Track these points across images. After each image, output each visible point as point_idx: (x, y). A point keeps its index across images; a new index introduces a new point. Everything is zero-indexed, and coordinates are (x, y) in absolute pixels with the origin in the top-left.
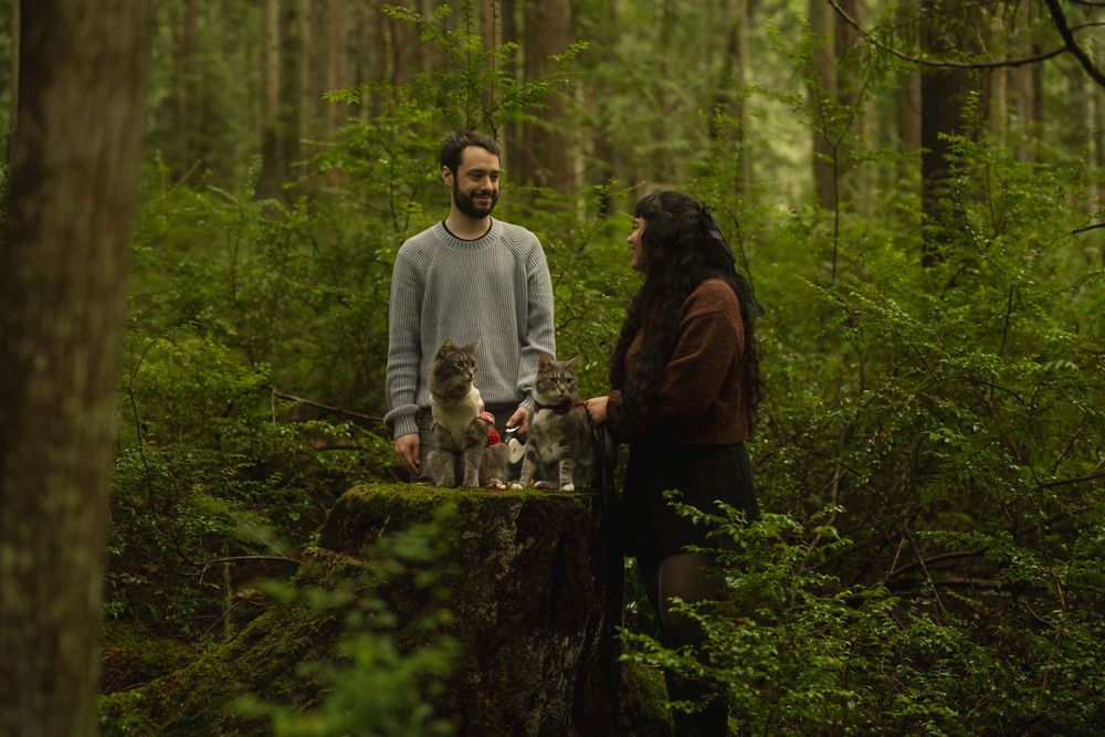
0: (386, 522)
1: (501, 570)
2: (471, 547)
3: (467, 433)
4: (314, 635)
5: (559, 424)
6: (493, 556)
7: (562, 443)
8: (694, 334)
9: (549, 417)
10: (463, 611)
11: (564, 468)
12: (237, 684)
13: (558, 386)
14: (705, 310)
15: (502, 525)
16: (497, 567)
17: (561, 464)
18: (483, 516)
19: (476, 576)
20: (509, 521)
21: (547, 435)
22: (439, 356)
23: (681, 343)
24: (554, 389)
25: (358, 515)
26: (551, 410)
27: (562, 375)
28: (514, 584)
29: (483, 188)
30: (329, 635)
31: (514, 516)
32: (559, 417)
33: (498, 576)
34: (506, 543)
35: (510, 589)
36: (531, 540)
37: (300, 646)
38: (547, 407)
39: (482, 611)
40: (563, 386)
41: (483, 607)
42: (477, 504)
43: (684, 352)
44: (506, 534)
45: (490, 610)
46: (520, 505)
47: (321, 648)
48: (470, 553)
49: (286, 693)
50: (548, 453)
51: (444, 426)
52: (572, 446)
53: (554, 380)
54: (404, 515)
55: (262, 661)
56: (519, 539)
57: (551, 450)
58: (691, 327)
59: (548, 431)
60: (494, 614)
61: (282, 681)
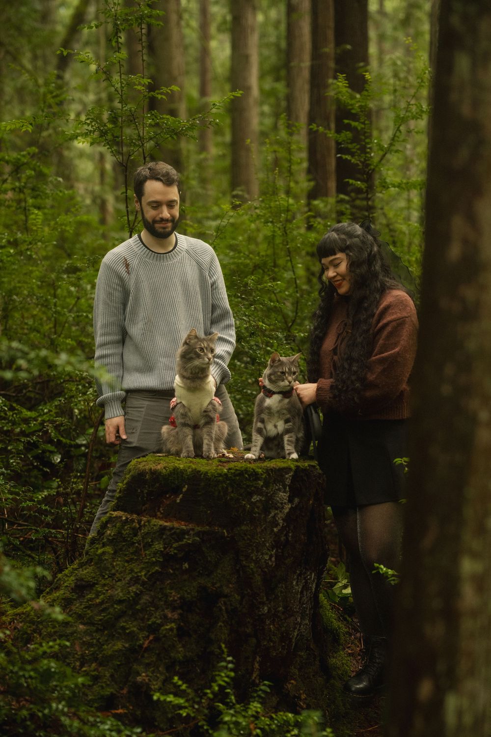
0: (184, 490)
1: (277, 525)
2: (258, 508)
3: (205, 411)
4: (143, 584)
5: (287, 406)
6: (272, 514)
7: (287, 421)
8: (391, 334)
9: (280, 401)
10: (254, 558)
11: (288, 440)
12: (81, 626)
13: (287, 379)
14: (399, 315)
15: (279, 490)
16: (275, 523)
17: (286, 438)
18: (267, 484)
19: (262, 530)
20: (284, 486)
21: (276, 415)
22: (186, 343)
23: (381, 342)
24: (283, 380)
25: (157, 485)
26: (281, 395)
27: (290, 369)
28: (286, 535)
29: (160, 216)
30: (155, 582)
31: (288, 482)
32: (286, 401)
33: (275, 530)
34: (282, 503)
35: (283, 538)
36: (296, 500)
37: (136, 593)
38: (279, 393)
39: (267, 557)
40: (290, 378)
41: (267, 554)
42: (262, 474)
43: (385, 348)
44: (283, 496)
45: (271, 556)
46: (291, 474)
47: (152, 593)
48: (259, 513)
49: (133, 631)
50: (273, 429)
51: (186, 405)
52: (294, 424)
53: (283, 373)
54: (203, 484)
55: (104, 606)
56: (290, 500)
57: (276, 426)
58: (389, 329)
59: (278, 412)
60: (273, 559)
61: (126, 622)
